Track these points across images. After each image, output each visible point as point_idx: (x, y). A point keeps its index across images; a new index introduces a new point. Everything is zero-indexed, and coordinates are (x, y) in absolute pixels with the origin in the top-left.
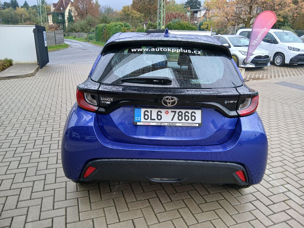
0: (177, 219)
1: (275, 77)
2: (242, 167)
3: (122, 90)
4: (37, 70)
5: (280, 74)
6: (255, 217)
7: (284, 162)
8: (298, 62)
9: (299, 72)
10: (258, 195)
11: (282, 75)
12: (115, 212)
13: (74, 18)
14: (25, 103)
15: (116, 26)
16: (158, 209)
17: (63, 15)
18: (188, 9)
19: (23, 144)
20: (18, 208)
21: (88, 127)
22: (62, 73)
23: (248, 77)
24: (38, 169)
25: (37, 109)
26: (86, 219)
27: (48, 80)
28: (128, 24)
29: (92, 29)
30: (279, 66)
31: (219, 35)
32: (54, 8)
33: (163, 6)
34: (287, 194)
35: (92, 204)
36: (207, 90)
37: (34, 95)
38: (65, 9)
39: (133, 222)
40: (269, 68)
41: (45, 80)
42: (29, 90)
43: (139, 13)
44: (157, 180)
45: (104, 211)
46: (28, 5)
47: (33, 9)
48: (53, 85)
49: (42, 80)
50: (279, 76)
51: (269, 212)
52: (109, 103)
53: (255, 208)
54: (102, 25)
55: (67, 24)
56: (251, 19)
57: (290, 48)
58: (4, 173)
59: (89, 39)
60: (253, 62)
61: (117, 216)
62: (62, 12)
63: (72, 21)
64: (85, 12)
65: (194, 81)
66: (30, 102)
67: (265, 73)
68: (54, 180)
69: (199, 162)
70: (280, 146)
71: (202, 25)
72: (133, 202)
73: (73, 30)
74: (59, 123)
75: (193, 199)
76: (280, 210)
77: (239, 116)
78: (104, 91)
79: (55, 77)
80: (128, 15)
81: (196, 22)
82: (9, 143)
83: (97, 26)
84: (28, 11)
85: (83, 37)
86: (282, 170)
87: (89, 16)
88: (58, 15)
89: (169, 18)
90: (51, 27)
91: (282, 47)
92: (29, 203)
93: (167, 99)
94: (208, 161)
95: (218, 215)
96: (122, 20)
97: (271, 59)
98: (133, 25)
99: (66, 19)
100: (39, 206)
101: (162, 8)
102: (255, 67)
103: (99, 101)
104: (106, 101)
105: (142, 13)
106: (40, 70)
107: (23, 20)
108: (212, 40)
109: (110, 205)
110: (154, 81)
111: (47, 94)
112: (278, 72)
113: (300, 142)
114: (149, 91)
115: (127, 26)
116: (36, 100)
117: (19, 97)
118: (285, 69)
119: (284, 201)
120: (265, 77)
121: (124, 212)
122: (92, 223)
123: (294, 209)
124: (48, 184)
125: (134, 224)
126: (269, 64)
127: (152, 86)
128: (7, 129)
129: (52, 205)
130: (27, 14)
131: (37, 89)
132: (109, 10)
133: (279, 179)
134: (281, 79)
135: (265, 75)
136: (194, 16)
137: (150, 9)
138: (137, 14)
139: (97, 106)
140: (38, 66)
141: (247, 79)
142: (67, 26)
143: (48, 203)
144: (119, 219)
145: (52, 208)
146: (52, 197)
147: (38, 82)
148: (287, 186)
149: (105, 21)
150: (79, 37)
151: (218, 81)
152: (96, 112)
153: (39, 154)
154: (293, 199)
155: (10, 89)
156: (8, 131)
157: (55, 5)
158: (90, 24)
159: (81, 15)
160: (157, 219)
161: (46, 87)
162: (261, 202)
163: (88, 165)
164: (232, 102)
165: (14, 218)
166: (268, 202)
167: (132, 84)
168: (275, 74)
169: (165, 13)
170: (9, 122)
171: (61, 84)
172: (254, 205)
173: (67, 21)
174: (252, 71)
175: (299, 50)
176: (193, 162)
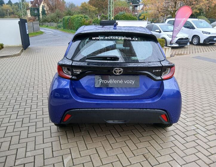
0: (125, 147)
1: (193, 53)
2: (165, 112)
3: (87, 64)
4: (22, 51)
5: (197, 51)
6: (175, 145)
7: (196, 110)
8: (209, 42)
9: (210, 49)
10: (177, 131)
11: (198, 52)
12: (84, 144)
13: (46, 12)
14: (16, 75)
15: (78, 18)
16: (112, 141)
17: (38, 10)
18: (130, 4)
19: (18, 103)
20: (20, 143)
21: (66, 89)
22: (40, 53)
23: (174, 53)
24: (30, 119)
25: (25, 79)
26: (66, 148)
27: (31, 58)
28: (87, 16)
29: (60, 20)
30: (196, 45)
31: (153, 24)
32: (31, 5)
33: (112, 2)
34: (196, 130)
35: (69, 140)
36: (141, 63)
37: (22, 69)
38: (39, 5)
39: (96, 150)
40: (189, 46)
41: (28, 59)
42: (18, 66)
43: (94, 7)
44: (111, 122)
45: (77, 143)
46: (11, 2)
47: (15, 6)
48: (35, 62)
49: (26, 58)
50: (195, 53)
51: (184, 142)
52: (79, 73)
53: (175, 139)
54: (67, 17)
55: (41, 16)
56: (176, 12)
57: (203, 32)
58: (8, 122)
59: (58, 27)
60: (177, 42)
61: (85, 146)
62: (37, 7)
63: (45, 14)
64: (55, 7)
65: (133, 58)
66: (20, 74)
67: (186, 50)
68: (42, 125)
69: (137, 109)
70: (193, 100)
71: (141, 16)
72: (96, 137)
73: (45, 21)
74: (42, 88)
75: (134, 134)
76: (191, 141)
77: (162, 80)
78: (76, 65)
79: (36, 56)
80: (86, 9)
81: (136, 14)
82: (9, 103)
83: (64, 17)
84: (11, 7)
85: (54, 25)
86: (194, 115)
87: (57, 10)
88: (34, 10)
89: (116, 11)
90: (30, 19)
91: (198, 31)
92: (27, 140)
93: (116, 70)
94: (143, 109)
95: (150, 144)
96: (82, 13)
97: (190, 40)
98: (90, 17)
99: (40, 12)
100: (34, 142)
101: (111, 4)
102: (179, 46)
103: (72, 72)
104: (77, 72)
105: (96, 7)
106: (24, 51)
107: (8, 14)
108: (145, 30)
109: (81, 140)
110: (108, 58)
111: (31, 68)
112: (195, 49)
113: (207, 97)
114: (105, 65)
115: (86, 18)
116: (24, 73)
117: (11, 71)
118: (200, 47)
119: (194, 135)
120: (185, 53)
121: (90, 143)
122: (69, 150)
123: (200, 139)
124: (38, 128)
125: (96, 151)
126: (189, 44)
127: (106, 61)
128: (5, 93)
129: (42, 141)
130: (11, 9)
131: (24, 65)
132: (72, 6)
133: (192, 121)
134: (197, 54)
135: (186, 52)
136: (135, 9)
137: (102, 4)
138: (93, 8)
139: (71, 75)
140: (22, 48)
141: (173, 55)
142: (41, 17)
143: (39, 140)
144: (87, 148)
145: (42, 142)
146: (42, 136)
147: (23, 60)
148: (197, 125)
149: (69, 14)
150: (51, 25)
151: (148, 58)
152: (71, 79)
153: (30, 109)
154: (200, 133)
155: (4, 65)
156: (6, 95)
157: (32, 2)
158: (59, 16)
159: (52, 9)
160: (111, 147)
161: (29, 63)
162: (179, 135)
163: (66, 113)
164: (157, 71)
165: (18, 149)
166: (184, 136)
167: (93, 61)
168: (193, 50)
169: (113, 8)
170: (6, 88)
171: (40, 61)
172: (174, 138)
173: (41, 14)
174: (177, 49)
175: (210, 33)
176: (134, 109)
